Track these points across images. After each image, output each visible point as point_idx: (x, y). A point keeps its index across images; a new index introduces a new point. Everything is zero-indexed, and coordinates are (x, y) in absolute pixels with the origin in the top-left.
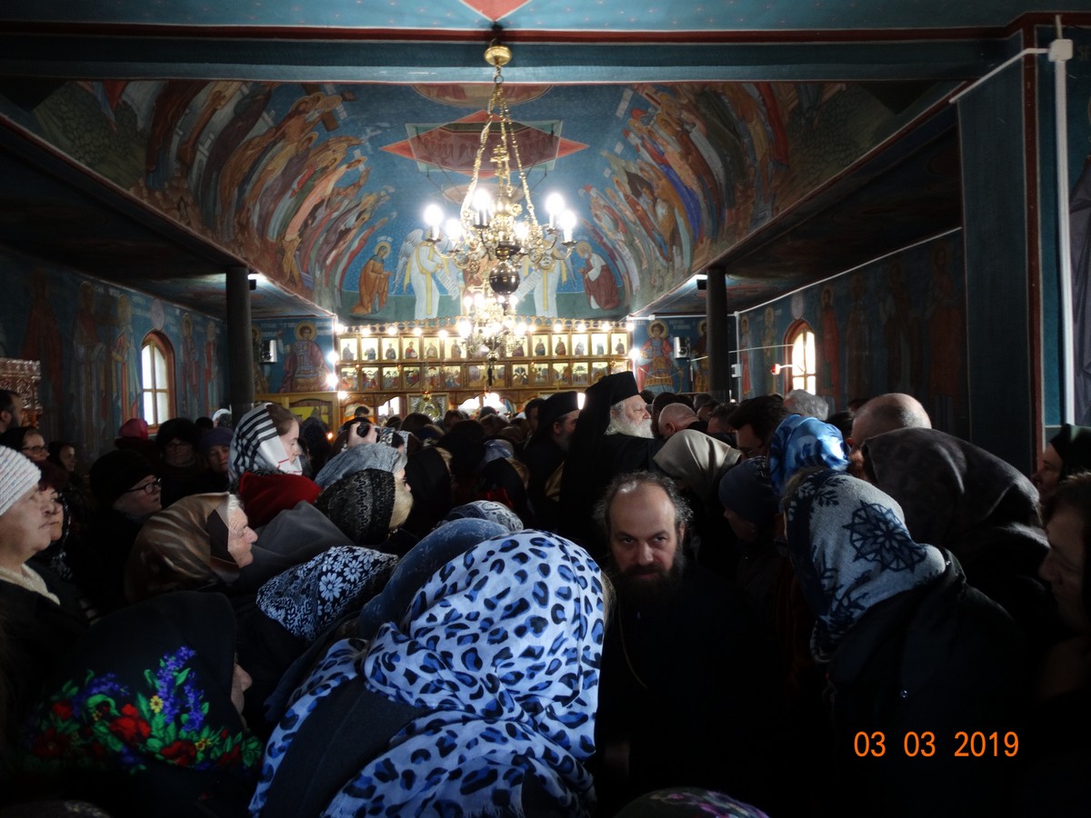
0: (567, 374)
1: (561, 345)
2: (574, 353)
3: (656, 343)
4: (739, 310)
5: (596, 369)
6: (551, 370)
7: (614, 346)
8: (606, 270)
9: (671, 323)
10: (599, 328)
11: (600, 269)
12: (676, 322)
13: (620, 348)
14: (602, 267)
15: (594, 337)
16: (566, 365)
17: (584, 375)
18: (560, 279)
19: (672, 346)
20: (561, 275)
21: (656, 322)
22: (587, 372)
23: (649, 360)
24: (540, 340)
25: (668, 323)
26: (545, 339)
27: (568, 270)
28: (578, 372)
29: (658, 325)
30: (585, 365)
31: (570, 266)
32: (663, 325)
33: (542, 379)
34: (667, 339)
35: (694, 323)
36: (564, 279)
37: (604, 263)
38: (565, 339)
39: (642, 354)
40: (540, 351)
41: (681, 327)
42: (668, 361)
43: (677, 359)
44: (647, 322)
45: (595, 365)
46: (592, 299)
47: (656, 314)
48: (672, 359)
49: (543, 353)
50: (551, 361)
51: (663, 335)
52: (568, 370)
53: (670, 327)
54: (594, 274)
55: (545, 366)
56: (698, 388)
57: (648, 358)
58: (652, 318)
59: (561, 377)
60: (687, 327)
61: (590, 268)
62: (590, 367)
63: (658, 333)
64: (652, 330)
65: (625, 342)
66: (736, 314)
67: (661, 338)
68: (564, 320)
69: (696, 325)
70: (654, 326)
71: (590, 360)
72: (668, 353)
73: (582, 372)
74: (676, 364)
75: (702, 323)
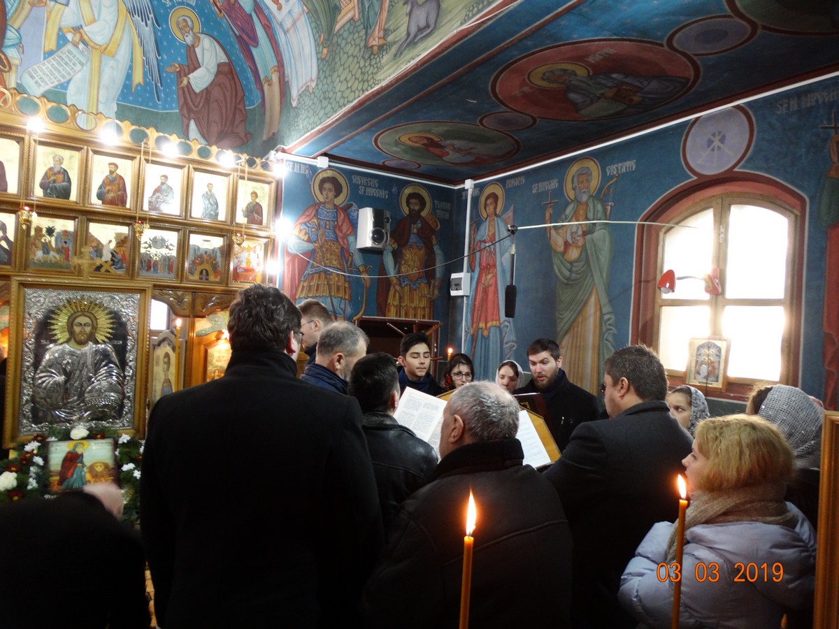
0: (126, 250)
1: (114, 182)
2: (146, 207)
3: (326, 213)
4: (474, 178)
5: (197, 249)
6: (82, 238)
7: (242, 204)
8: (226, 72)
9: (356, 180)
10: (212, 160)
11: (214, 70)
12: (364, 180)
13: (254, 211)
14: (219, 65)
15: (200, 180)
16: (124, 230)
17: (167, 259)
18: (129, 77)
19: (354, 225)
20: (131, 68)
21: (329, 174)
22: (174, 253)
23: (310, 246)
24: (61, 161)
25: (350, 180)
26: (71, 162)
27: (147, 62)
28: (153, 251)
29: (333, 180)
30: (172, 238)
31: (152, 55)
32: (341, 180)
33: (54, 256)
34: (346, 208)
35: (394, 190)
36: (138, 78)
37: (224, 59)
38: (126, 169)
39: (296, 232)
40: (57, 186)
41: (372, 192)
42: (345, 253)
43: (364, 251)
44: (313, 169)
45: (196, 240)
46: (193, 125)
47: (332, 157)
48: (352, 250)
49: (66, 193)
50: (86, 215)
51: (340, 200)
52: (129, 244)
53: (354, 188)
54: (200, 79)
55: (69, 225)
56: (393, 310)
57: (309, 240)
58: (323, 163)
59: (107, 256)
60: (383, 194)
61: (194, 65)
62: (183, 245)
63: (331, 195)
64: (321, 188)
65: (265, 203)
66: (469, 184)
67: (336, 207)
68: (128, 127)
69: (399, 193)
70: (323, 181)
71: (184, 226)
72: (345, 237)
73: (164, 251)
74: (358, 260)
75: (408, 191)
